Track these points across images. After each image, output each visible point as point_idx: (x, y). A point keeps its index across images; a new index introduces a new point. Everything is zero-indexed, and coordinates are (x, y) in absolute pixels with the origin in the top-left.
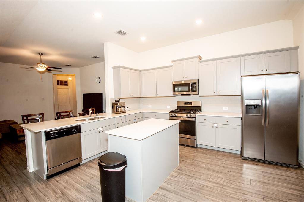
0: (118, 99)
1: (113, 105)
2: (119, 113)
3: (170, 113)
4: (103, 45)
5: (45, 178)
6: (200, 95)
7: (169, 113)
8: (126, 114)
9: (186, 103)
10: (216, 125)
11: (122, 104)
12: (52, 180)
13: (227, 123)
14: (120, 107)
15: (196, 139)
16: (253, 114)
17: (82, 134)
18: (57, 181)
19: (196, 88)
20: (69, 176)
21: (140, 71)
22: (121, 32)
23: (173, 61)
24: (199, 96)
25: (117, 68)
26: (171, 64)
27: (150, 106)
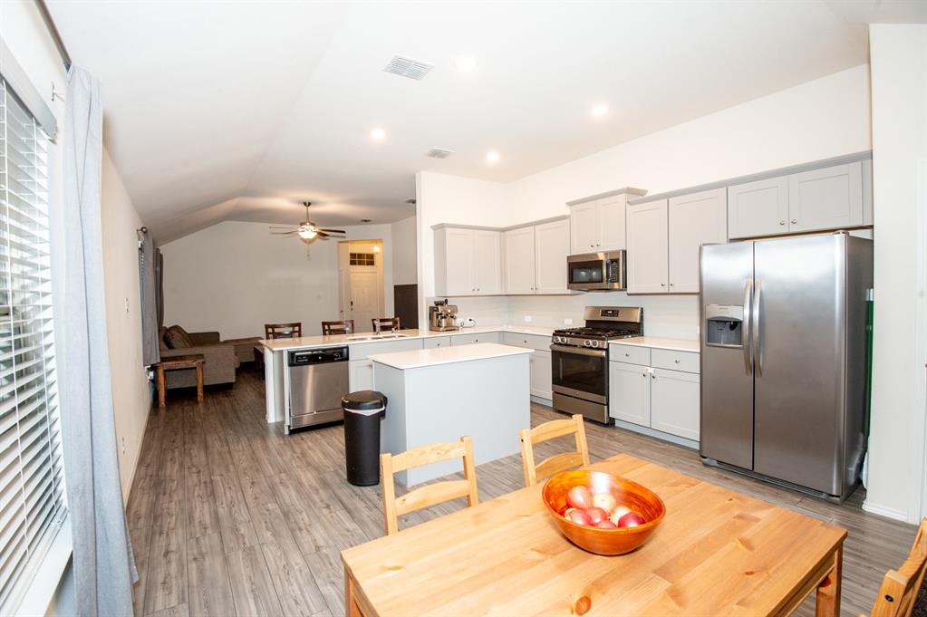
0: (443, 300)
1: (432, 310)
2: (441, 329)
3: (554, 334)
4: (414, 177)
5: (287, 432)
6: (630, 290)
7: (551, 335)
8: (460, 333)
9: (605, 312)
10: (651, 370)
11: (449, 311)
12: (297, 437)
13: (676, 367)
14: (445, 317)
15: (608, 405)
16: (722, 345)
17: (352, 364)
18: (302, 439)
19: (618, 274)
20: (322, 435)
21: (503, 230)
22: (437, 154)
23: (570, 204)
24: (629, 294)
25: (440, 228)
26: (566, 211)
27: (528, 319)
